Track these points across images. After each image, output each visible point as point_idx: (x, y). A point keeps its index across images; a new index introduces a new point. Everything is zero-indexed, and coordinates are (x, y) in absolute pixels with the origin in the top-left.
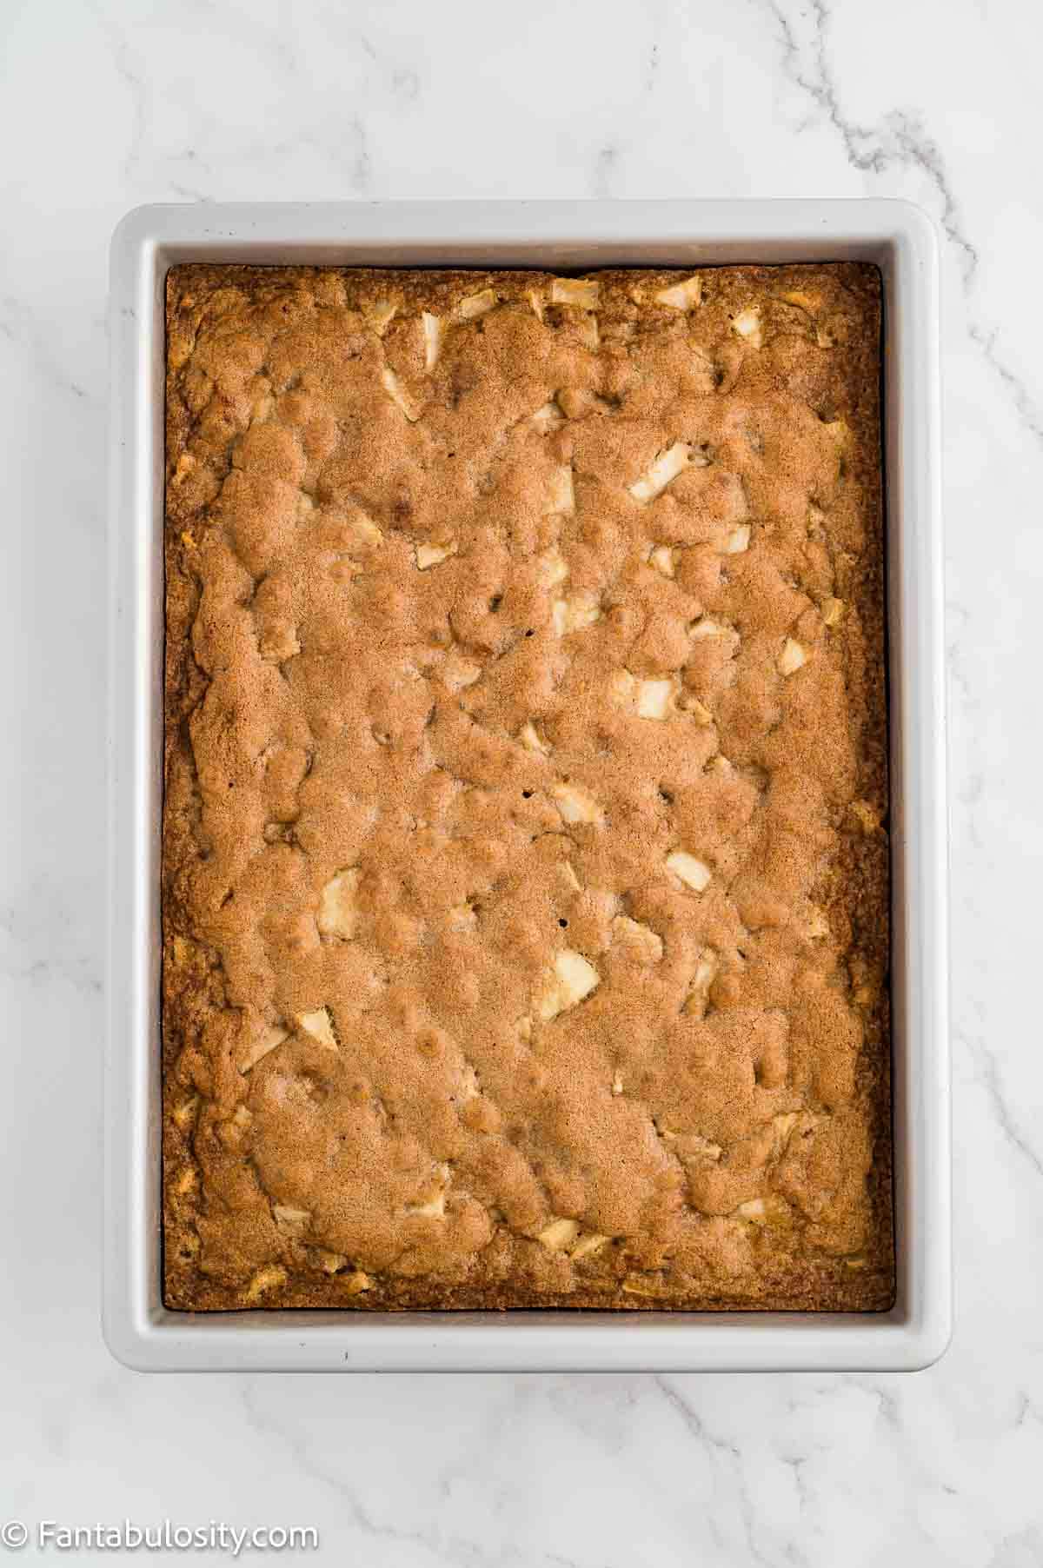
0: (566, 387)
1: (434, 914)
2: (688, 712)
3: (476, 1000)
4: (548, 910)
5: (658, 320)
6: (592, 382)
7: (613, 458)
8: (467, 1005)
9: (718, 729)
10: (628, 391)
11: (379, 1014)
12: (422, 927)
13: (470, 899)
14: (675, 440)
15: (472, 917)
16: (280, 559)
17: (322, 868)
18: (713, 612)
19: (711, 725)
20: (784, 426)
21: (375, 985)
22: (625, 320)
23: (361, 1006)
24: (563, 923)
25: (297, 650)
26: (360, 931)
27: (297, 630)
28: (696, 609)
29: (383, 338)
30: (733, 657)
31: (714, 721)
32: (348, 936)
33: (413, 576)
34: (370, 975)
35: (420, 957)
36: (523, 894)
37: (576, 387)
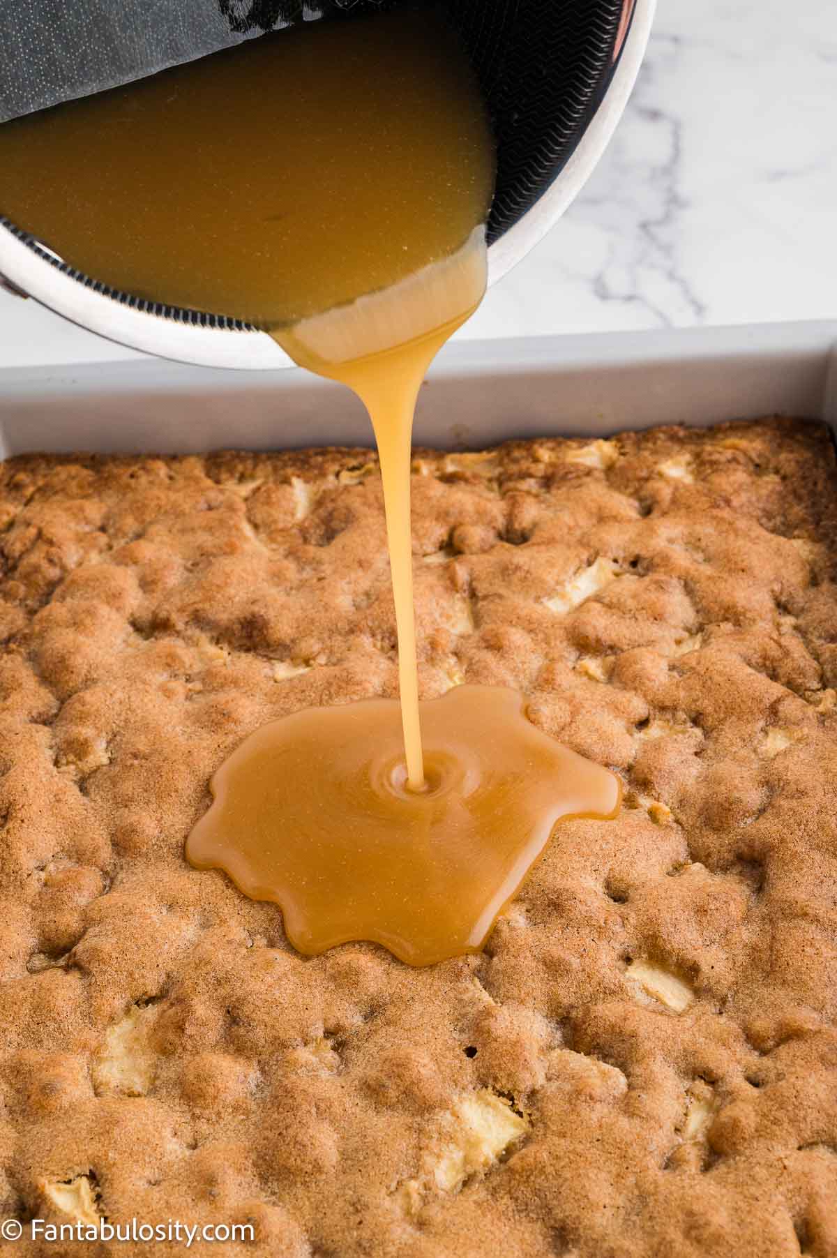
0: (461, 524)
1: (272, 1053)
2: (641, 810)
3: (334, 1162)
4: (450, 1038)
5: (571, 472)
6: (494, 519)
7: (520, 574)
8: (318, 1168)
9: (683, 828)
10: (535, 525)
11: (176, 1182)
12: (254, 1075)
13: (329, 1034)
14: (597, 554)
15: (331, 1056)
16: (95, 676)
17: (109, 993)
18: (663, 709)
19: (675, 825)
20: (732, 537)
21: (174, 1149)
22: (531, 476)
23: (148, 1173)
24: (471, 1052)
25: (105, 761)
26: (158, 1082)
27: (109, 743)
28: (639, 707)
29: (246, 499)
30: (696, 754)
31: (677, 821)
32: (138, 1088)
33: (268, 686)
34: (167, 1133)
35: (247, 1113)
36: (409, 1019)
37: (474, 524)
